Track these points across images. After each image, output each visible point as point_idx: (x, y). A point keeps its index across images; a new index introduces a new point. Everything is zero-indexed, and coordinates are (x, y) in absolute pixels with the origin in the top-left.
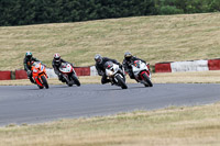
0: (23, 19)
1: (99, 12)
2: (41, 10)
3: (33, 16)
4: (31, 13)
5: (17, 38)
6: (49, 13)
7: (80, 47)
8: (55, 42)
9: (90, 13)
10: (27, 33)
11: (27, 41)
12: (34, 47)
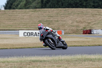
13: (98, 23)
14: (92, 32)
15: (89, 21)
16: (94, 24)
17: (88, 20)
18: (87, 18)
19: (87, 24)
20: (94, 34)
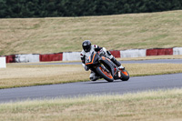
5: (105, 25)
6: (107, 6)
9: (140, 6)
13: (24, 43)
14: (17, 60)
15: (8, 41)
16: (18, 45)
17: (6, 38)
18: (4, 36)
19: (4, 46)
20: (20, 62)
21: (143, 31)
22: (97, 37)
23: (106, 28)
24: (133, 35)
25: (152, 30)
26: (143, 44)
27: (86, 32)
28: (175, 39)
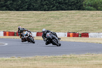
0: (22, 8)
1: (57, 7)
2: (30, 5)
3: (26, 7)
4: (25, 6)
5: (18, 17)
6: (33, 6)
7: (47, 23)
8: (36, 20)
9: (53, 7)
10: (23, 15)
11: (23, 18)
12: (26, 22)
21: (38, 21)
22: (13, 23)
23: (18, 18)
24: (32, 23)
25: (43, 21)
26: (36, 29)
27: (7, 20)
28: (54, 27)
